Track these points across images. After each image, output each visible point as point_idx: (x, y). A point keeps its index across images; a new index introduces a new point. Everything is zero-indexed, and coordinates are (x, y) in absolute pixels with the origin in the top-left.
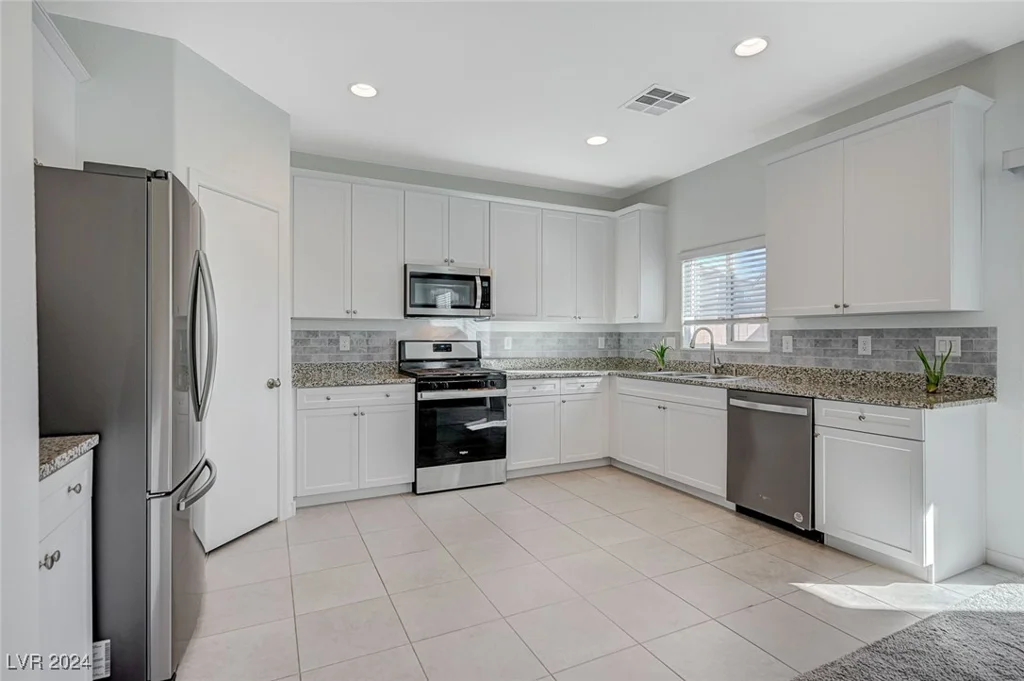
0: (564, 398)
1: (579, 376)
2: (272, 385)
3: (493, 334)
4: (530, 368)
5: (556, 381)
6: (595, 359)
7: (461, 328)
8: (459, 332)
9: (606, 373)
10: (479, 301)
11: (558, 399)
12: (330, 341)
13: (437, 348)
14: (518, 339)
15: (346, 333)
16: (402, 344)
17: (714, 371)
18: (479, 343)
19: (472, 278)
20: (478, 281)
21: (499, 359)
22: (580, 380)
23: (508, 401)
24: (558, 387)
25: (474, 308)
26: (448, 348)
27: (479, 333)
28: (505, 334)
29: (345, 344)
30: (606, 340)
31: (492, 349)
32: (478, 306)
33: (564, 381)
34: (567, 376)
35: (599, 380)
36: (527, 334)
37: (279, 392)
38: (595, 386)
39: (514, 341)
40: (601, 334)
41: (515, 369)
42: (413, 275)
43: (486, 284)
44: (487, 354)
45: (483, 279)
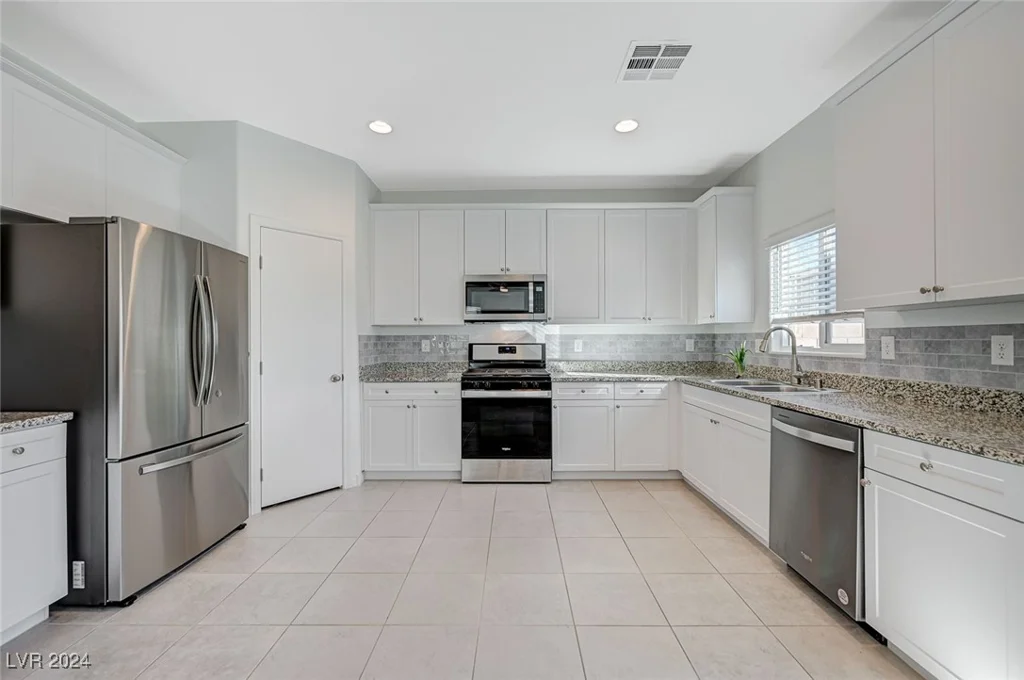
0: (618, 403)
1: (637, 380)
2: (335, 379)
3: (561, 336)
4: (601, 371)
5: (610, 386)
6: (680, 364)
7: (530, 331)
8: (527, 335)
9: (672, 378)
10: (531, 305)
11: (611, 405)
12: (414, 344)
13: (502, 350)
14: (589, 341)
15: (426, 337)
16: (471, 346)
17: (796, 381)
18: (543, 346)
19: (526, 284)
20: (531, 287)
21: (568, 361)
22: (639, 385)
23: (554, 403)
24: (611, 391)
25: (527, 312)
26: (512, 350)
27: (548, 337)
28: (575, 337)
29: (426, 346)
30: (696, 343)
31: (561, 352)
32: (531, 310)
33: (618, 385)
34: (621, 380)
35: (664, 385)
36: (600, 337)
37: (343, 385)
38: (658, 392)
39: (585, 344)
40: (689, 337)
41: (586, 371)
42: (469, 285)
43: (539, 289)
44: (556, 357)
45: (536, 284)
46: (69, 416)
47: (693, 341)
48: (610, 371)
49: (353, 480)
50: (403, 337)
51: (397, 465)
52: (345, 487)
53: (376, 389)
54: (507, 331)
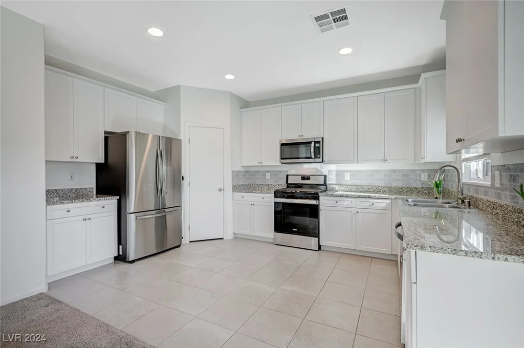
0: (358, 210)
1: (369, 197)
2: (220, 190)
3: (337, 171)
5: (353, 200)
7: (319, 168)
8: (318, 170)
9: (393, 197)
10: (313, 154)
11: (354, 211)
12: (263, 175)
13: (303, 178)
14: (354, 174)
15: (268, 172)
16: (287, 176)
18: (325, 176)
19: (310, 143)
20: (313, 144)
21: (341, 185)
22: (372, 200)
23: (320, 208)
24: (354, 203)
25: (311, 158)
26: (308, 178)
27: (330, 171)
28: (345, 171)
29: (268, 176)
31: (337, 180)
32: (313, 157)
33: (358, 199)
34: (359, 197)
35: (388, 201)
37: (224, 193)
38: (384, 205)
39: (351, 175)
42: (282, 145)
43: (317, 145)
44: (334, 182)
45: (316, 142)
46: (118, 197)
47: (427, 174)
48: (366, 192)
49: (229, 236)
50: (258, 172)
51: (247, 232)
52: (225, 239)
53: (239, 195)
54: (307, 168)
